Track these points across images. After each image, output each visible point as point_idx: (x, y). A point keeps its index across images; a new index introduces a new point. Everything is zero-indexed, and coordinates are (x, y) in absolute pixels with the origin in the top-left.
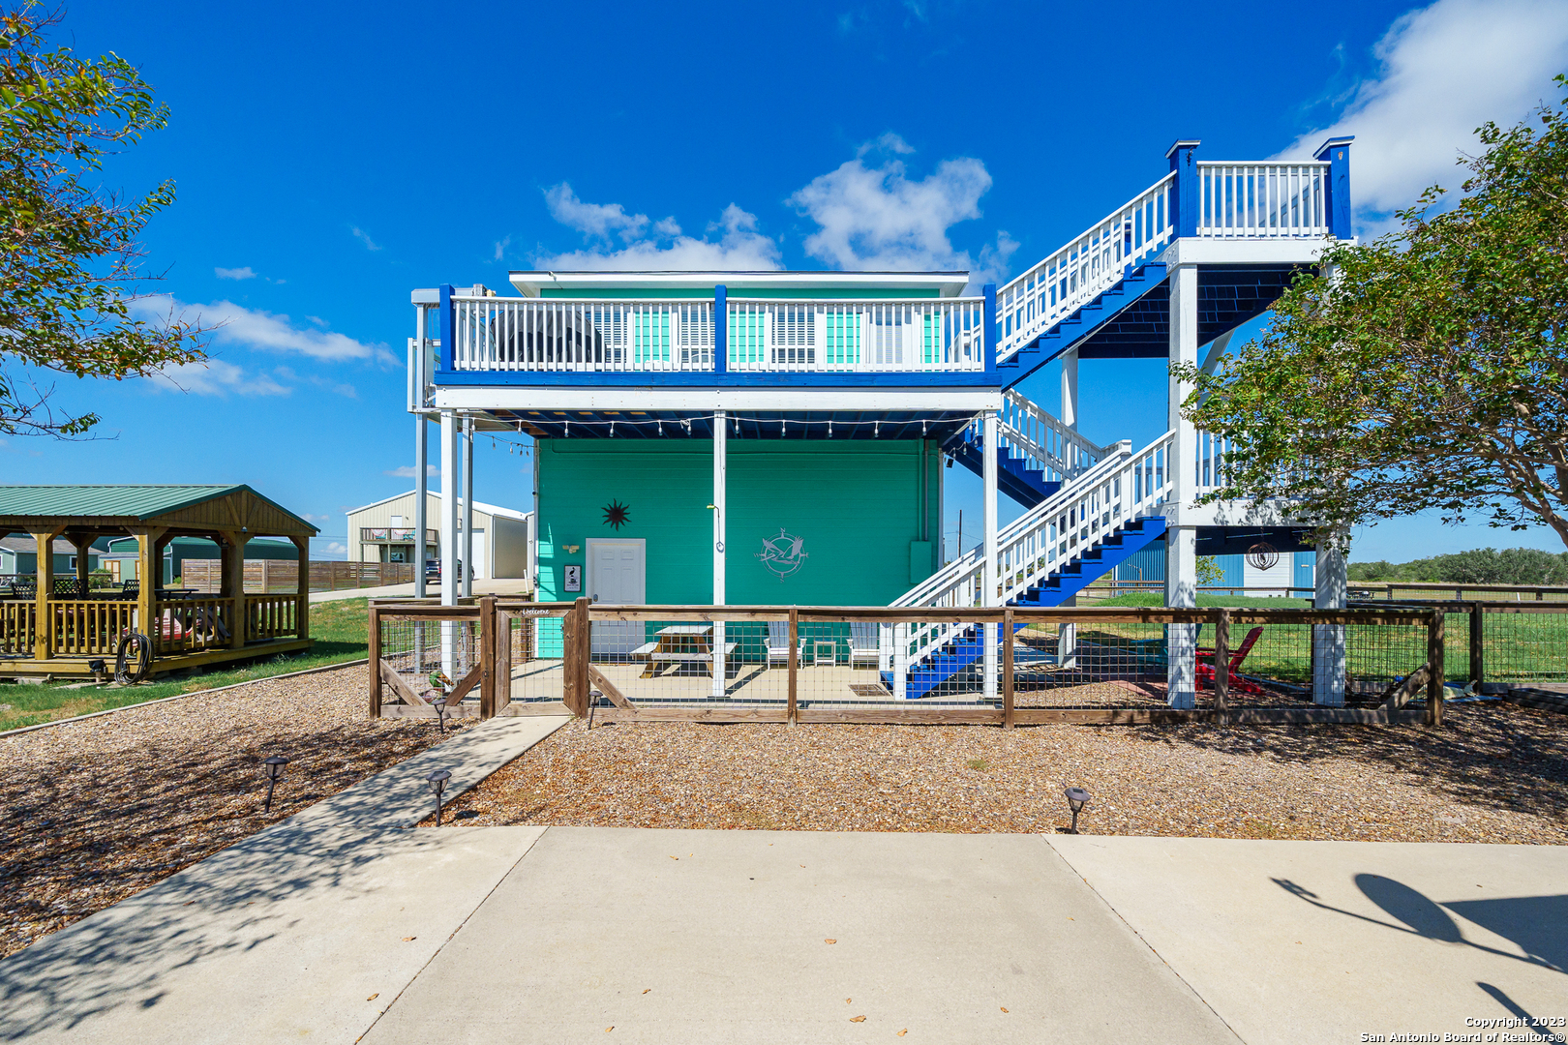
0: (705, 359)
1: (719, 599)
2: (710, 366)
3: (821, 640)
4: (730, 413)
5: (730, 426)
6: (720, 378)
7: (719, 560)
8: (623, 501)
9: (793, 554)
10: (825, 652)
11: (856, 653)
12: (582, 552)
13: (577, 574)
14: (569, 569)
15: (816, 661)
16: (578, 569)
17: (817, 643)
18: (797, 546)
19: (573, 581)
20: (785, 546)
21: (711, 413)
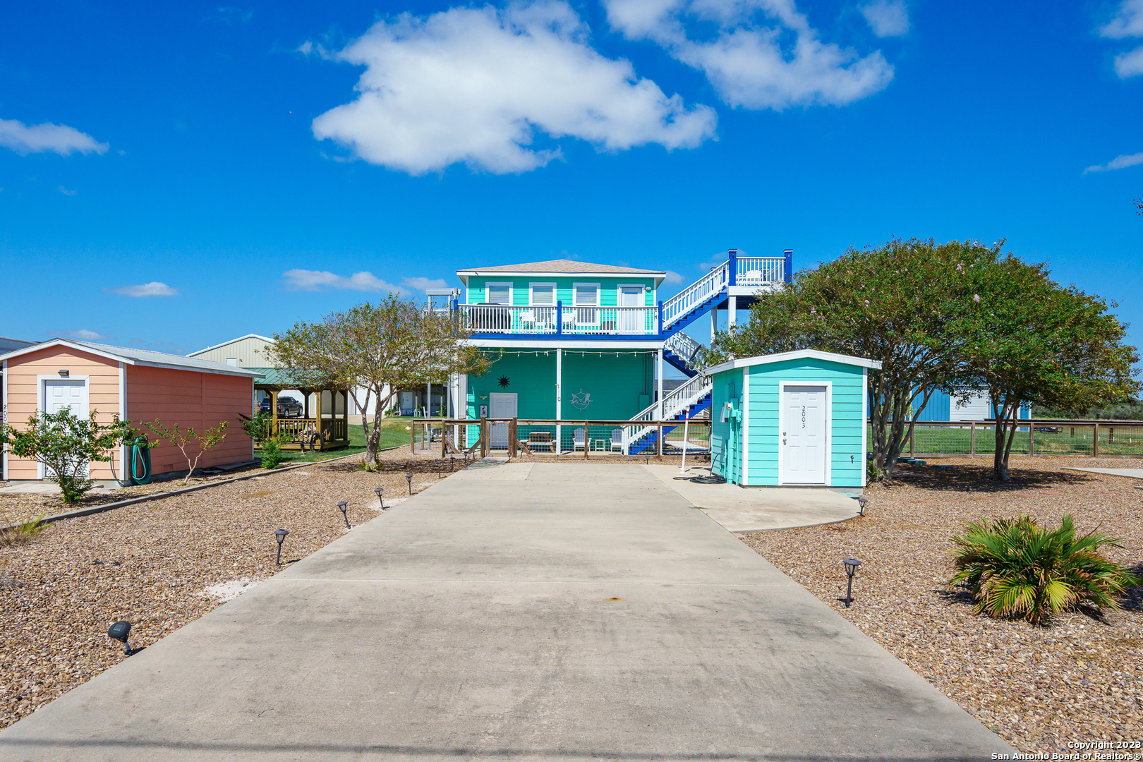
0: (553, 328)
1: (559, 417)
2: (555, 331)
3: (598, 438)
4: (562, 349)
5: (563, 353)
6: (558, 336)
7: (559, 404)
8: (507, 376)
9: (586, 400)
10: (600, 444)
11: (614, 444)
12: (488, 399)
13: (486, 409)
14: (482, 407)
15: (596, 449)
16: (486, 407)
17: (596, 440)
18: (588, 396)
19: (484, 413)
20: (583, 397)
21: (556, 349)
